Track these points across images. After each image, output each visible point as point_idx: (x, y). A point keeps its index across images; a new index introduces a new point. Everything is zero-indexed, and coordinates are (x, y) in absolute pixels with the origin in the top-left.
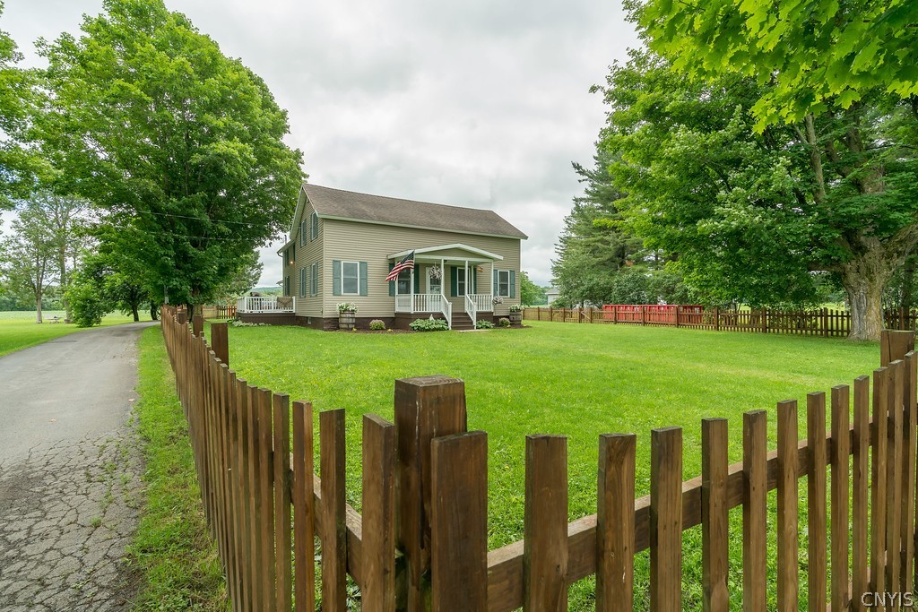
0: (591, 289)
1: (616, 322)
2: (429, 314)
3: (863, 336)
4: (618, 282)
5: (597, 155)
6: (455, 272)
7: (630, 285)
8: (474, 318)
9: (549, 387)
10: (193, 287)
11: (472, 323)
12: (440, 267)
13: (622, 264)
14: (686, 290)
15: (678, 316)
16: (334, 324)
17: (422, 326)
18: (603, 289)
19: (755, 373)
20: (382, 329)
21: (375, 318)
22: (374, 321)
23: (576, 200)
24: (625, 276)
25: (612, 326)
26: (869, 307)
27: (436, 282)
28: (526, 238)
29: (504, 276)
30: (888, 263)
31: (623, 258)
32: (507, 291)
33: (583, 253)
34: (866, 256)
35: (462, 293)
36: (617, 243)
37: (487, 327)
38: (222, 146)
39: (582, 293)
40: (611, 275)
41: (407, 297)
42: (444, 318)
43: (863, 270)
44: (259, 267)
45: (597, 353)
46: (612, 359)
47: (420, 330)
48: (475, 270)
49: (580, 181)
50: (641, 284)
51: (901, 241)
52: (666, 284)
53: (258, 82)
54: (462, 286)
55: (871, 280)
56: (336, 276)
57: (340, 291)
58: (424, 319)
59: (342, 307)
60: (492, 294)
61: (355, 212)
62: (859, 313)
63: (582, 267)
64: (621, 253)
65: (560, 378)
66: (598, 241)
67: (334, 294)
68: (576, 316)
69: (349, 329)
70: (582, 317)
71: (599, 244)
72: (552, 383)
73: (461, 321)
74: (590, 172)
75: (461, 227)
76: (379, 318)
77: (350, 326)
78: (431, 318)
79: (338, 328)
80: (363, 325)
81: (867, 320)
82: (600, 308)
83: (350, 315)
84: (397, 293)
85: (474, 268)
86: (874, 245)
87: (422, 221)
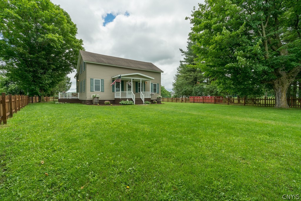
0: (185, 91)
1: (194, 102)
2: (127, 99)
3: (280, 106)
4: (194, 89)
5: (188, 46)
6: (137, 83)
7: (198, 90)
8: (143, 100)
9: (167, 127)
10: (40, 89)
11: (143, 102)
12: (131, 82)
13: (196, 83)
14: (217, 92)
15: (215, 100)
16: (91, 102)
17: (124, 103)
18: (189, 91)
19: (250, 120)
20: (109, 104)
21: (106, 100)
22: (106, 101)
23: (181, 62)
24: (197, 87)
25: (193, 104)
26: (282, 96)
27: (130, 87)
28: (163, 72)
29: (155, 85)
30: (289, 80)
31: (196, 81)
32: (156, 91)
33: (183, 79)
34: (281, 78)
35: (139, 91)
36: (194, 76)
37: (148, 104)
38: (50, 36)
39: (183, 93)
40: (192, 87)
41: (119, 93)
42: (132, 100)
43: (280, 83)
44: (70, 83)
45: (188, 113)
46: (193, 114)
47: (123, 104)
48: (144, 83)
49: (182, 55)
50: (202, 90)
51: (293, 73)
52: (210, 89)
53: (66, 14)
54: (139, 89)
55: (283, 86)
56: (92, 85)
57: (93, 90)
58: (125, 101)
59: (94, 96)
60: (150, 92)
61: (99, 61)
62: (278, 98)
63: (182, 84)
64: (195, 79)
65: (172, 122)
66: (188, 75)
67: (91, 91)
68: (181, 100)
69: (96, 104)
70: (182, 101)
71: (188, 76)
72: (169, 125)
73: (139, 101)
74: (186, 52)
75: (139, 68)
76: (108, 100)
77: (97, 103)
78: (128, 100)
79: (92, 104)
80: (102, 102)
81: (281, 100)
82: (189, 97)
83: (97, 99)
84: (115, 91)
85: (144, 82)
86: (284, 74)
87: (125, 65)
